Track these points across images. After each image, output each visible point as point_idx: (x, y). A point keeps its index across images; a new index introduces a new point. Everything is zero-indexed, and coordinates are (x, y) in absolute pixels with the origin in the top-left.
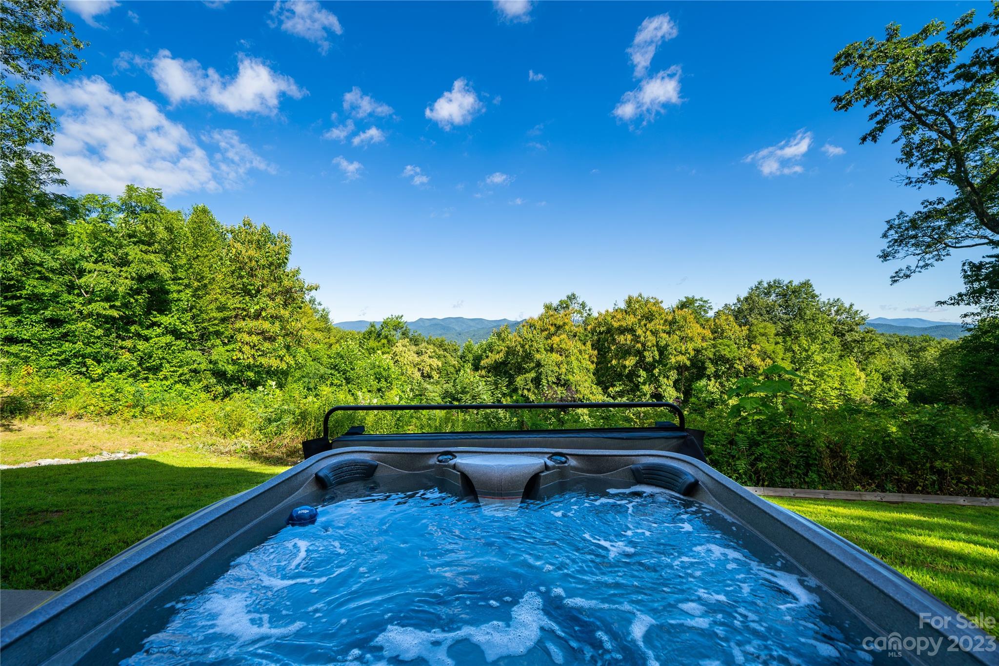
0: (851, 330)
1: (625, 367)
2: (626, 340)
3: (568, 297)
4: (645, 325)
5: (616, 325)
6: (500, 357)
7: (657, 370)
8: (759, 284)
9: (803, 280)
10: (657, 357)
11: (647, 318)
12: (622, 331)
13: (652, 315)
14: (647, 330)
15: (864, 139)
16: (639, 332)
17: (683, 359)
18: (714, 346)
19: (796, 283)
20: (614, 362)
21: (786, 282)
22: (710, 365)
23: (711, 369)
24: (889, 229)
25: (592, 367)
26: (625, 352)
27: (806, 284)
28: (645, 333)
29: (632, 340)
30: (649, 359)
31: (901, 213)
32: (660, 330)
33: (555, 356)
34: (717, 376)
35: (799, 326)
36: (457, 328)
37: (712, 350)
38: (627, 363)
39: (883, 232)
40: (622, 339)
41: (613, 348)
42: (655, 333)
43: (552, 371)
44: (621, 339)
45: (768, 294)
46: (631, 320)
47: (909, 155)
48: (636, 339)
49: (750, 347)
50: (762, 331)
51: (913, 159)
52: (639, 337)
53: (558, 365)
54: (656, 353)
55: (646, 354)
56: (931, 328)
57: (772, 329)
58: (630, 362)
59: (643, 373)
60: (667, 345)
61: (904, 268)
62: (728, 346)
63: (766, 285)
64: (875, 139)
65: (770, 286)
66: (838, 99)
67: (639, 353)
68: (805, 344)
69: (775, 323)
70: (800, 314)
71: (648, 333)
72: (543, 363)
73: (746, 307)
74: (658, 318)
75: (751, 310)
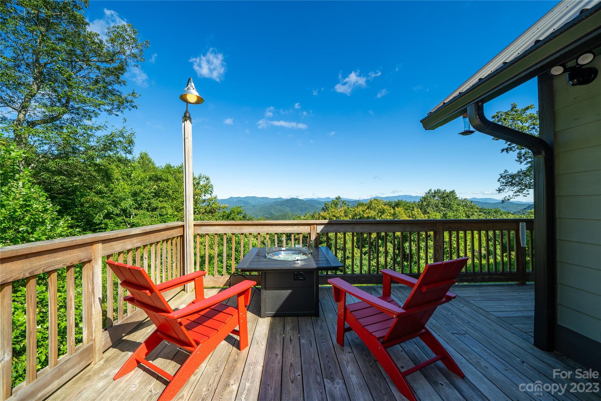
0: (473, 215)
3: (336, 198)
4: (381, 216)
5: (366, 216)
8: (430, 191)
9: (451, 190)
11: (381, 212)
13: (384, 211)
15: (503, 150)
19: (448, 191)
21: (443, 190)
24: (501, 178)
27: (453, 192)
31: (506, 170)
35: (451, 214)
36: (252, 203)
39: (498, 179)
45: (434, 196)
46: (373, 213)
47: (520, 158)
50: (434, 217)
51: (522, 160)
56: (497, 203)
61: (508, 196)
63: (433, 191)
64: (507, 151)
65: (435, 192)
69: (439, 212)
70: (450, 206)
73: (425, 203)
74: (387, 212)
75: (428, 205)
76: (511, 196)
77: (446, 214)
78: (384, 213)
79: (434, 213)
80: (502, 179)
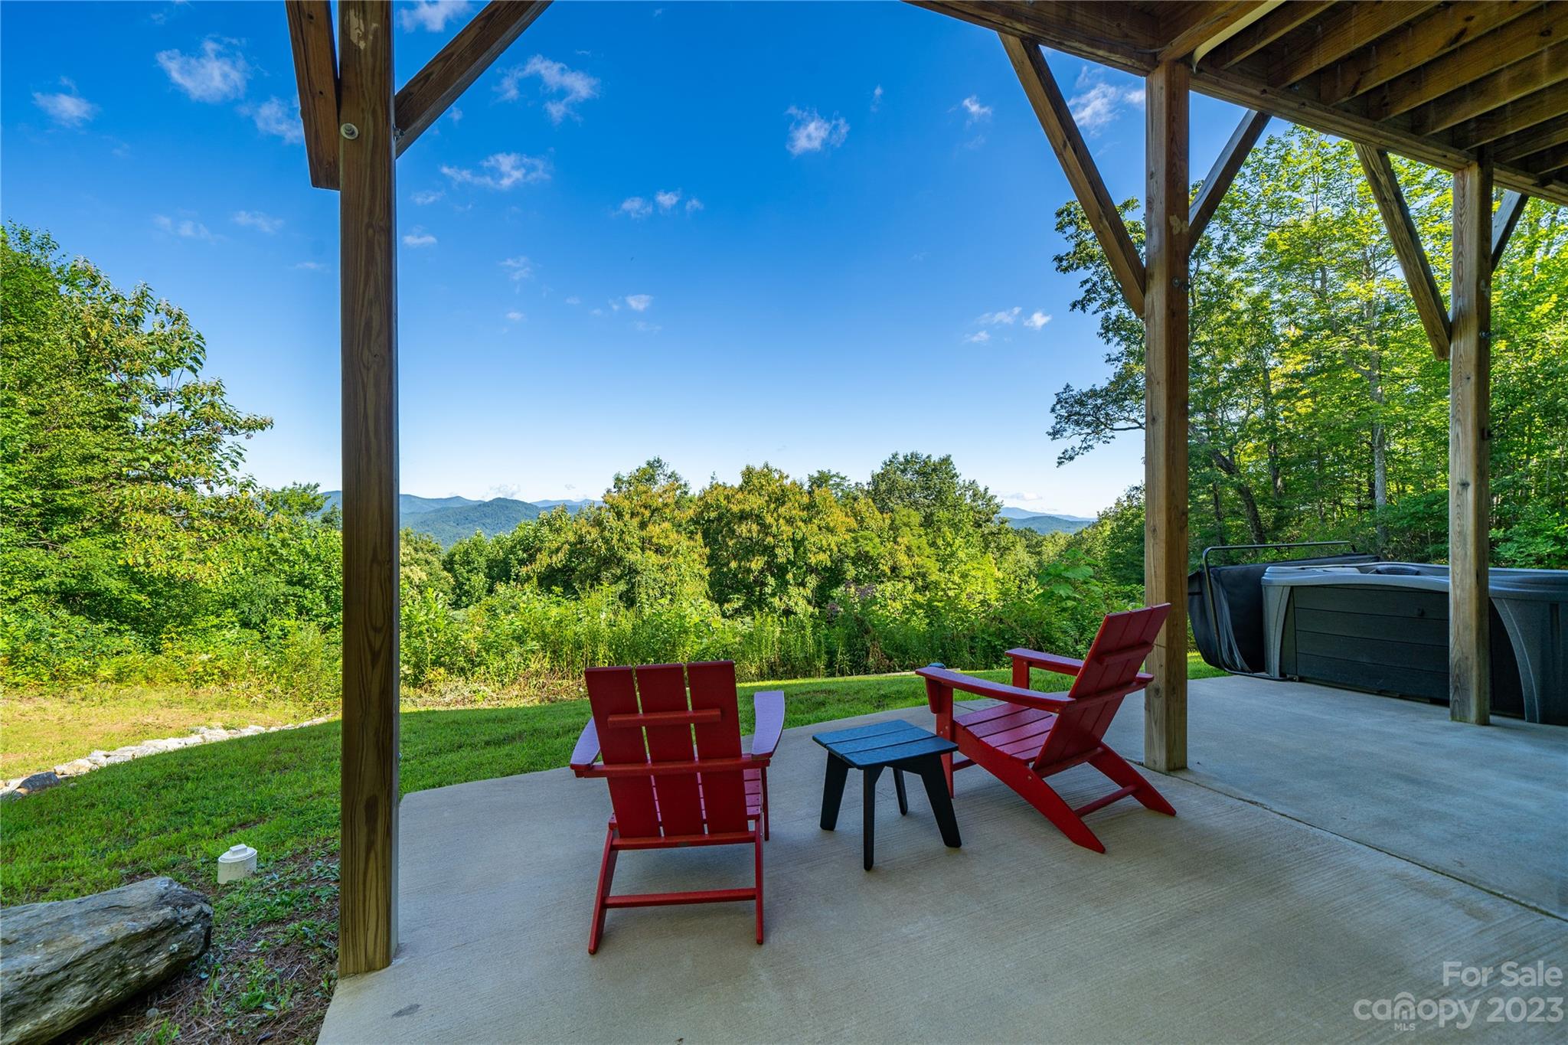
0: (988, 521)
1: (749, 571)
2: (750, 531)
3: (649, 464)
4: (776, 510)
5: (735, 509)
6: (559, 560)
7: (791, 574)
8: (894, 457)
9: (943, 455)
10: (792, 557)
11: (778, 500)
12: (743, 517)
13: (784, 495)
14: (779, 516)
15: (1074, 306)
16: (769, 520)
17: (824, 558)
18: (856, 540)
19: (935, 458)
20: (733, 565)
21: (924, 457)
22: (851, 567)
23: (851, 572)
24: (1057, 403)
25: (706, 572)
26: (749, 550)
27: (946, 461)
28: (777, 521)
29: (759, 532)
30: (781, 560)
31: (1068, 386)
32: (797, 517)
33: (653, 558)
34: (857, 581)
35: (942, 514)
37: (853, 545)
38: (753, 566)
39: (1051, 406)
40: (744, 531)
41: (730, 544)
42: (790, 521)
43: (655, 580)
44: (742, 529)
45: (904, 471)
46: (755, 502)
47: (1107, 329)
48: (765, 528)
49: (895, 542)
50: (905, 520)
52: (770, 526)
53: (663, 568)
54: (791, 550)
55: (778, 551)
56: (1028, 519)
57: (916, 518)
58: (757, 564)
59: (771, 580)
60: (804, 539)
61: (1069, 449)
62: (871, 540)
63: (902, 459)
64: (1083, 308)
65: (907, 461)
66: (1059, 259)
67: (769, 551)
68: (949, 537)
69: (917, 509)
70: (940, 497)
71: (781, 521)
72: (640, 568)
73: (883, 487)
74: (793, 499)
75: (890, 491)
76: (1077, 449)
77: (932, 514)
78: (784, 503)
79: (905, 512)
80: (1058, 407)
